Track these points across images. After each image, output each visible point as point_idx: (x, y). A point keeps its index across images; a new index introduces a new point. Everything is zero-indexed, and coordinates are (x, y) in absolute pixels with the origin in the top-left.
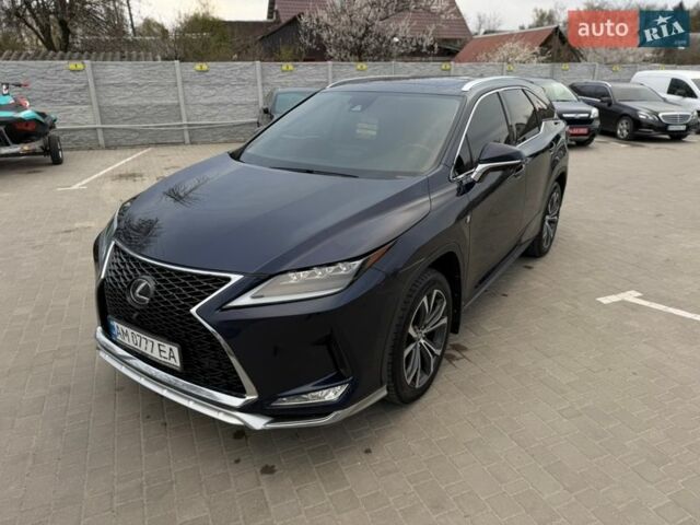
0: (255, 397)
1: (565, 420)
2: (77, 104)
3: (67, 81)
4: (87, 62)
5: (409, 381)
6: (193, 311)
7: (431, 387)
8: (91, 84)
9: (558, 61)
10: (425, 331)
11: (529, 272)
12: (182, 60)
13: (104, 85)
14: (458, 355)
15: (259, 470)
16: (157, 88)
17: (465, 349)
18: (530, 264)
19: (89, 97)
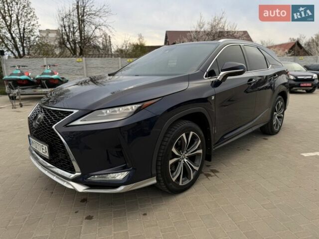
0: (80, 174)
1: (265, 210)
2: (78, 75)
3: (75, 66)
4: (84, 58)
5: (174, 179)
6: (54, 127)
7: (192, 187)
8: (85, 67)
9: (297, 56)
10: (187, 155)
11: (266, 141)
12: (122, 57)
13: (89, 68)
14: (212, 174)
15: (85, 217)
16: (111, 69)
17: (218, 172)
18: (267, 138)
19: (83, 72)
